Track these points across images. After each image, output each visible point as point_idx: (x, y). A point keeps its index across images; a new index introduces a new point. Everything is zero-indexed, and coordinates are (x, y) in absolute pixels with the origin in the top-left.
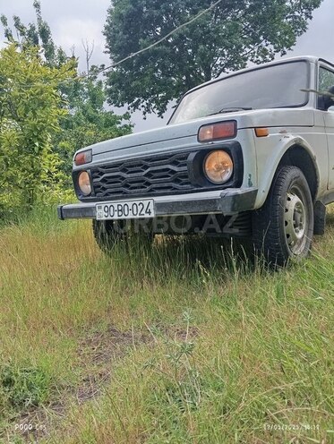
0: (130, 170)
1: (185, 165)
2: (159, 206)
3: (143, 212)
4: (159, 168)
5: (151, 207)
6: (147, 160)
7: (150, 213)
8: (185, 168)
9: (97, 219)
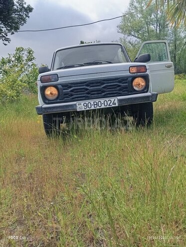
0: (92, 85)
1: (126, 83)
2: (120, 101)
3: (111, 104)
4: (112, 84)
5: (116, 101)
6: (104, 80)
7: (115, 104)
8: (127, 84)
9: (78, 110)
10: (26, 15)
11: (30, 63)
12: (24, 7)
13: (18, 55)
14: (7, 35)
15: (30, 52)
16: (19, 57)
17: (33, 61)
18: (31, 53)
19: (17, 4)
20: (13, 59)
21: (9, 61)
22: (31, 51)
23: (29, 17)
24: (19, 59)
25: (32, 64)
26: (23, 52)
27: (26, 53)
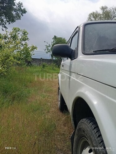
10: (21, 13)
11: (23, 43)
12: (21, 9)
13: (14, 34)
14: (6, 24)
15: (24, 33)
16: (15, 36)
17: (27, 41)
18: (26, 34)
19: (17, 5)
20: (9, 36)
21: (5, 38)
22: (26, 32)
23: (23, 16)
24: (14, 37)
25: (25, 43)
26: (19, 32)
27: (21, 33)
